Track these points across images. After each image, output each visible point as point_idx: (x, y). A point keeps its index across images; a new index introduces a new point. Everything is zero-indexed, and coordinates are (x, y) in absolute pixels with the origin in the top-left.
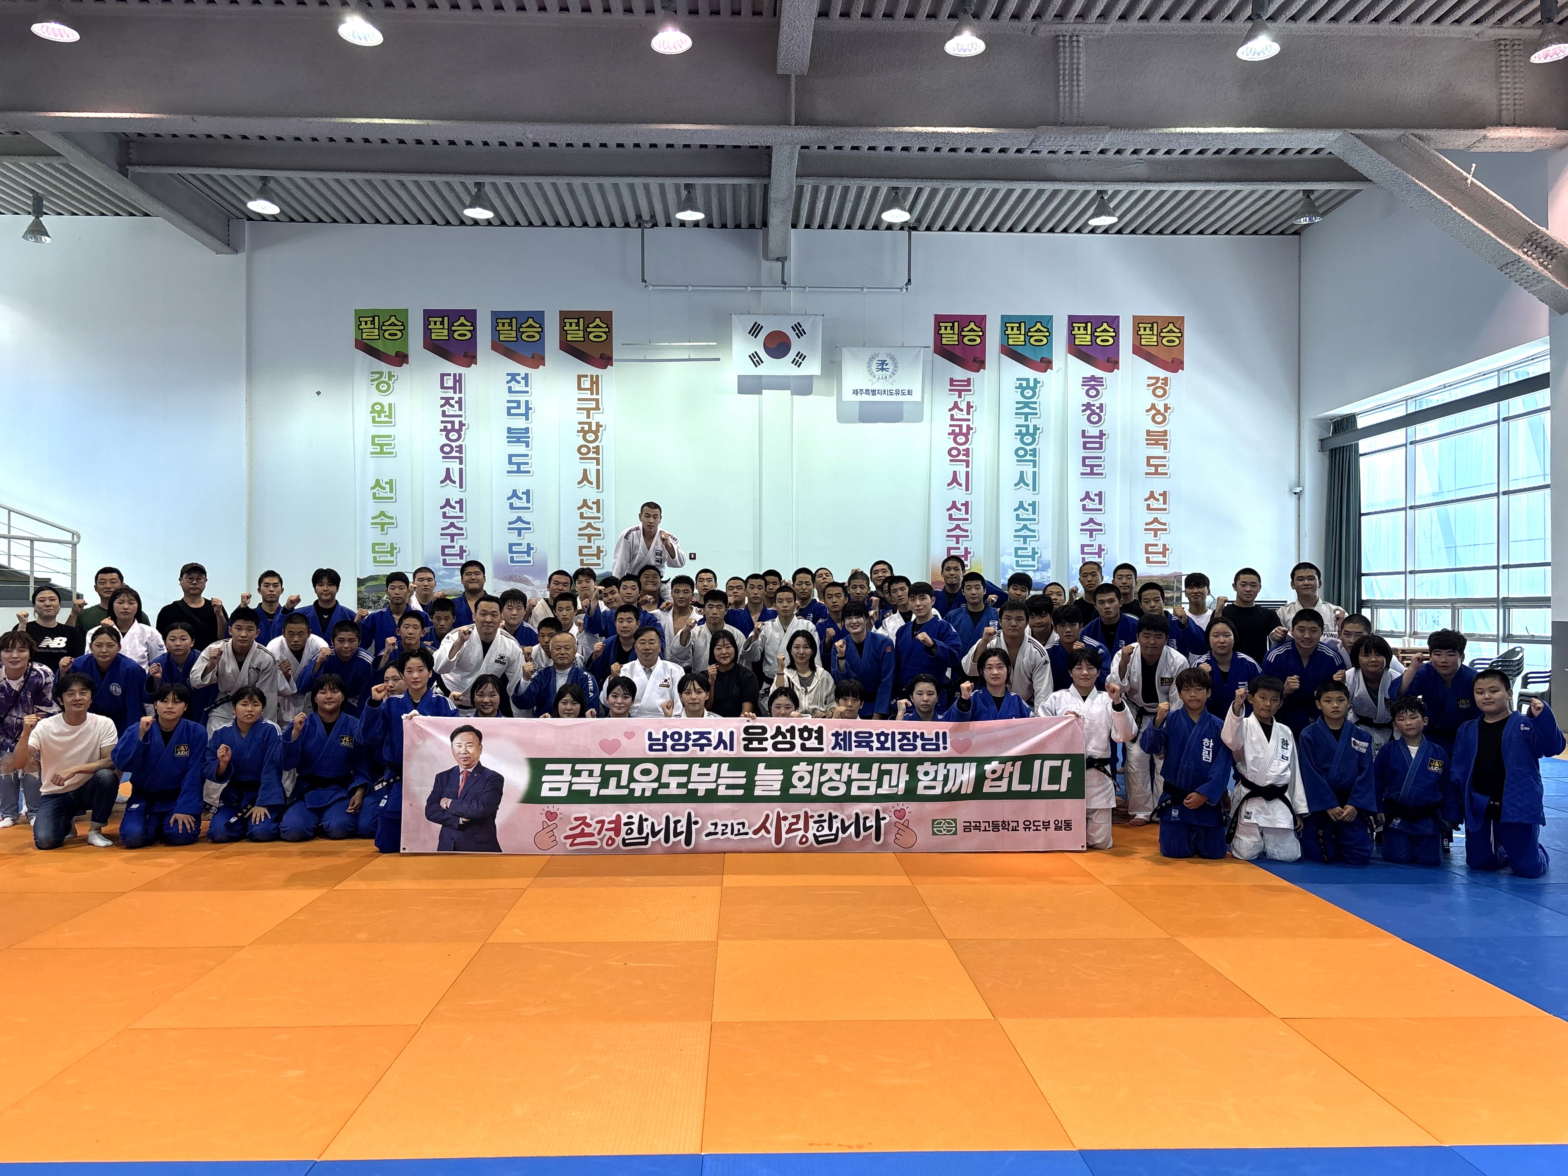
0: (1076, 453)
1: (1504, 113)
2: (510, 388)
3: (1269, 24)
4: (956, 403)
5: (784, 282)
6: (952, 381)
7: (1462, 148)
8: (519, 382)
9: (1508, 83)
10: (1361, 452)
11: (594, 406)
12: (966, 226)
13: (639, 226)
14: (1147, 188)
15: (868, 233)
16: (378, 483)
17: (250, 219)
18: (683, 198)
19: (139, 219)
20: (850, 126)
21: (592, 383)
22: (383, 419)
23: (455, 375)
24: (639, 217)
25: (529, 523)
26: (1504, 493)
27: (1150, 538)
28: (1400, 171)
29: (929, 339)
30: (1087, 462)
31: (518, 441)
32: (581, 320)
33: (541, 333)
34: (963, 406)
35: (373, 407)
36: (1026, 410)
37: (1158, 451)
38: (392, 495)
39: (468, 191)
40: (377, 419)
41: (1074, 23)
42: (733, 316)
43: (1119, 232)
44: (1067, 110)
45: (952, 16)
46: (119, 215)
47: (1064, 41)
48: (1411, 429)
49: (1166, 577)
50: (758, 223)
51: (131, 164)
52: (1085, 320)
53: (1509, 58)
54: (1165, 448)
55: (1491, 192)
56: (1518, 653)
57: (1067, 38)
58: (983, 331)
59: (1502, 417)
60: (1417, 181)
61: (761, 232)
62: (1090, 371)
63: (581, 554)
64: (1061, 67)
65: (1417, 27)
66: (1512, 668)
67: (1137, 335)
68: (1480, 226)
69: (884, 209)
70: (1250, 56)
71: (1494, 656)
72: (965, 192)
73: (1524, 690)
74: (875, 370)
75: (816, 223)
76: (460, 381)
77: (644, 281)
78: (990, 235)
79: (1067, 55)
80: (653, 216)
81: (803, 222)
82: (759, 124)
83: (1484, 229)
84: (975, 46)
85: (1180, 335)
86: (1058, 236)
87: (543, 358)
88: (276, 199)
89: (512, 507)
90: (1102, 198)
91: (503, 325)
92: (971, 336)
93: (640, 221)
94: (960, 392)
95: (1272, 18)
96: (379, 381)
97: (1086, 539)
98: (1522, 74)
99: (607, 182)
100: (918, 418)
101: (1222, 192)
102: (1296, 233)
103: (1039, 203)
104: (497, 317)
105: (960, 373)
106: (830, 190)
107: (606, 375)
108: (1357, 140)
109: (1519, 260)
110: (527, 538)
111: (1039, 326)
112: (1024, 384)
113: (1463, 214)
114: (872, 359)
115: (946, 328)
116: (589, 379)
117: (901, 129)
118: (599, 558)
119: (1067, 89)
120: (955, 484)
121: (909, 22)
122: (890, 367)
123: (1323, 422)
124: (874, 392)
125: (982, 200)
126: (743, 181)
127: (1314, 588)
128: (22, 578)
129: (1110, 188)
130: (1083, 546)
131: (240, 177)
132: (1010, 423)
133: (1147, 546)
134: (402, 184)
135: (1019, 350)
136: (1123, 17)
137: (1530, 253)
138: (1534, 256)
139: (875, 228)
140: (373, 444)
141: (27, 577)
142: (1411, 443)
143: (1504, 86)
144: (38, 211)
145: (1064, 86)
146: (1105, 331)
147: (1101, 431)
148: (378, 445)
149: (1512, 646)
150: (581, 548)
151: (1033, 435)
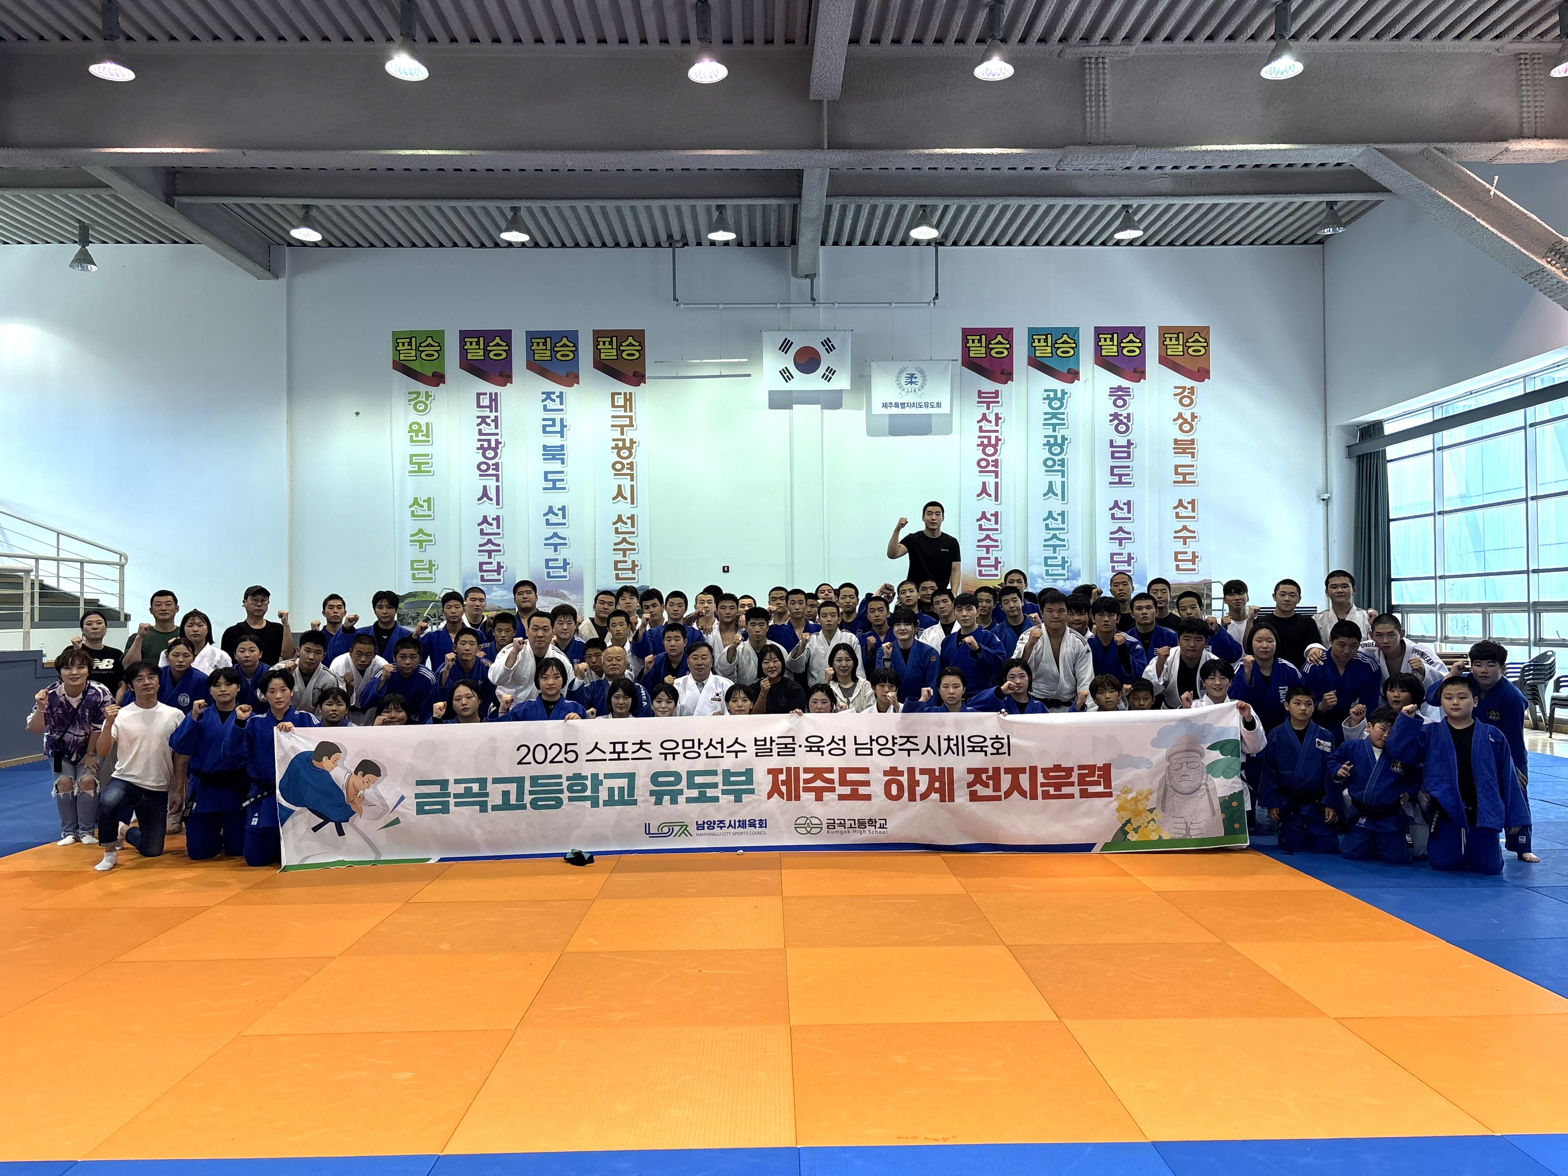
0: (1105, 462)
1: (1525, 125)
2: (545, 406)
3: (1292, 43)
4: (984, 415)
5: (813, 299)
6: (980, 393)
7: (1485, 160)
8: (554, 401)
9: (1528, 96)
10: (1388, 458)
11: (628, 423)
12: (992, 240)
13: (671, 245)
14: (1171, 202)
15: (896, 249)
16: (416, 502)
17: (290, 245)
18: (714, 220)
19: (182, 247)
20: (882, 149)
21: (626, 400)
22: (420, 438)
23: (491, 394)
24: (670, 237)
25: (565, 539)
26: (1533, 498)
27: (1179, 546)
28: (1424, 184)
29: (957, 352)
30: (1116, 471)
31: (554, 458)
32: (614, 339)
33: (575, 352)
34: (992, 417)
35: (411, 426)
36: (1054, 421)
37: (1186, 460)
38: (430, 513)
39: (504, 215)
40: (415, 439)
41: (1099, 45)
42: (764, 333)
43: (1144, 244)
44: (1094, 130)
45: (980, 41)
46: (163, 243)
47: (1090, 63)
48: (1438, 435)
49: (1195, 584)
50: (787, 240)
51: (177, 195)
52: (1111, 331)
53: (1529, 72)
54: (1193, 457)
55: (1514, 204)
56: (1550, 656)
57: (1093, 60)
58: (1011, 343)
59: (1528, 423)
60: (1440, 194)
61: (789, 250)
62: (1117, 381)
63: (616, 569)
64: (1088, 88)
65: (1438, 43)
66: (1544, 672)
67: (1163, 345)
68: (1504, 237)
69: (910, 227)
70: (1274, 75)
71: (1526, 660)
72: (991, 208)
73: (1556, 694)
74: (904, 384)
75: (845, 239)
76: (496, 400)
77: (675, 299)
78: (1015, 249)
79: (1093, 76)
80: (684, 236)
81: (831, 238)
82: (793, 148)
83: (1508, 239)
84: (1003, 71)
85: (1205, 344)
86: (1083, 249)
87: (577, 377)
88: (318, 228)
89: (548, 523)
90: (1127, 212)
91: (538, 344)
92: (998, 349)
93: (671, 241)
94: (988, 404)
95: (1294, 37)
96: (416, 401)
97: (1115, 547)
98: (1542, 88)
99: (640, 204)
100: (947, 430)
101: (1245, 205)
102: (1319, 242)
103: (1064, 218)
104: (531, 336)
105: (988, 385)
106: (858, 209)
107: (640, 393)
108: (1380, 155)
109: (1543, 269)
110: (564, 553)
111: (1065, 337)
112: (1052, 395)
113: (1487, 226)
114: (901, 372)
115: (973, 341)
116: (622, 396)
117: (931, 151)
118: (634, 572)
119: (1094, 109)
120: (984, 495)
121: (938, 47)
122: (919, 380)
123: (1349, 429)
124: (903, 405)
125: (1008, 215)
126: (774, 202)
127: (1347, 595)
128: (72, 600)
129: (1135, 202)
130: (1112, 555)
131: (284, 206)
132: (1039, 433)
133: (1176, 554)
134: (439, 209)
135: (1046, 362)
136: (1147, 39)
137: (1554, 262)
138: (1558, 265)
139: (903, 243)
140: (412, 463)
141: (78, 598)
142: (1439, 449)
143: (1524, 99)
144: (84, 241)
145: (1091, 107)
146: (1131, 341)
147: (1129, 441)
148: (415, 463)
149: (1543, 650)
150: (616, 563)
151: (1061, 446)
